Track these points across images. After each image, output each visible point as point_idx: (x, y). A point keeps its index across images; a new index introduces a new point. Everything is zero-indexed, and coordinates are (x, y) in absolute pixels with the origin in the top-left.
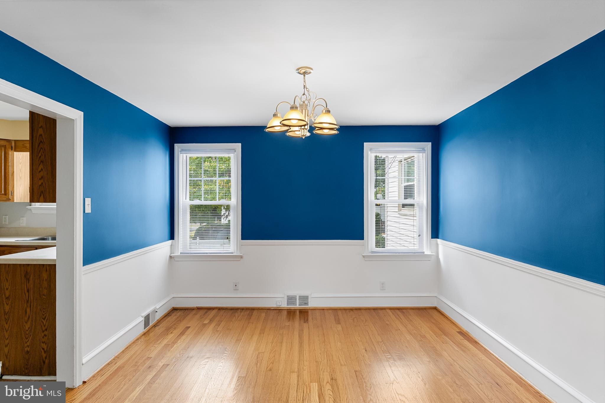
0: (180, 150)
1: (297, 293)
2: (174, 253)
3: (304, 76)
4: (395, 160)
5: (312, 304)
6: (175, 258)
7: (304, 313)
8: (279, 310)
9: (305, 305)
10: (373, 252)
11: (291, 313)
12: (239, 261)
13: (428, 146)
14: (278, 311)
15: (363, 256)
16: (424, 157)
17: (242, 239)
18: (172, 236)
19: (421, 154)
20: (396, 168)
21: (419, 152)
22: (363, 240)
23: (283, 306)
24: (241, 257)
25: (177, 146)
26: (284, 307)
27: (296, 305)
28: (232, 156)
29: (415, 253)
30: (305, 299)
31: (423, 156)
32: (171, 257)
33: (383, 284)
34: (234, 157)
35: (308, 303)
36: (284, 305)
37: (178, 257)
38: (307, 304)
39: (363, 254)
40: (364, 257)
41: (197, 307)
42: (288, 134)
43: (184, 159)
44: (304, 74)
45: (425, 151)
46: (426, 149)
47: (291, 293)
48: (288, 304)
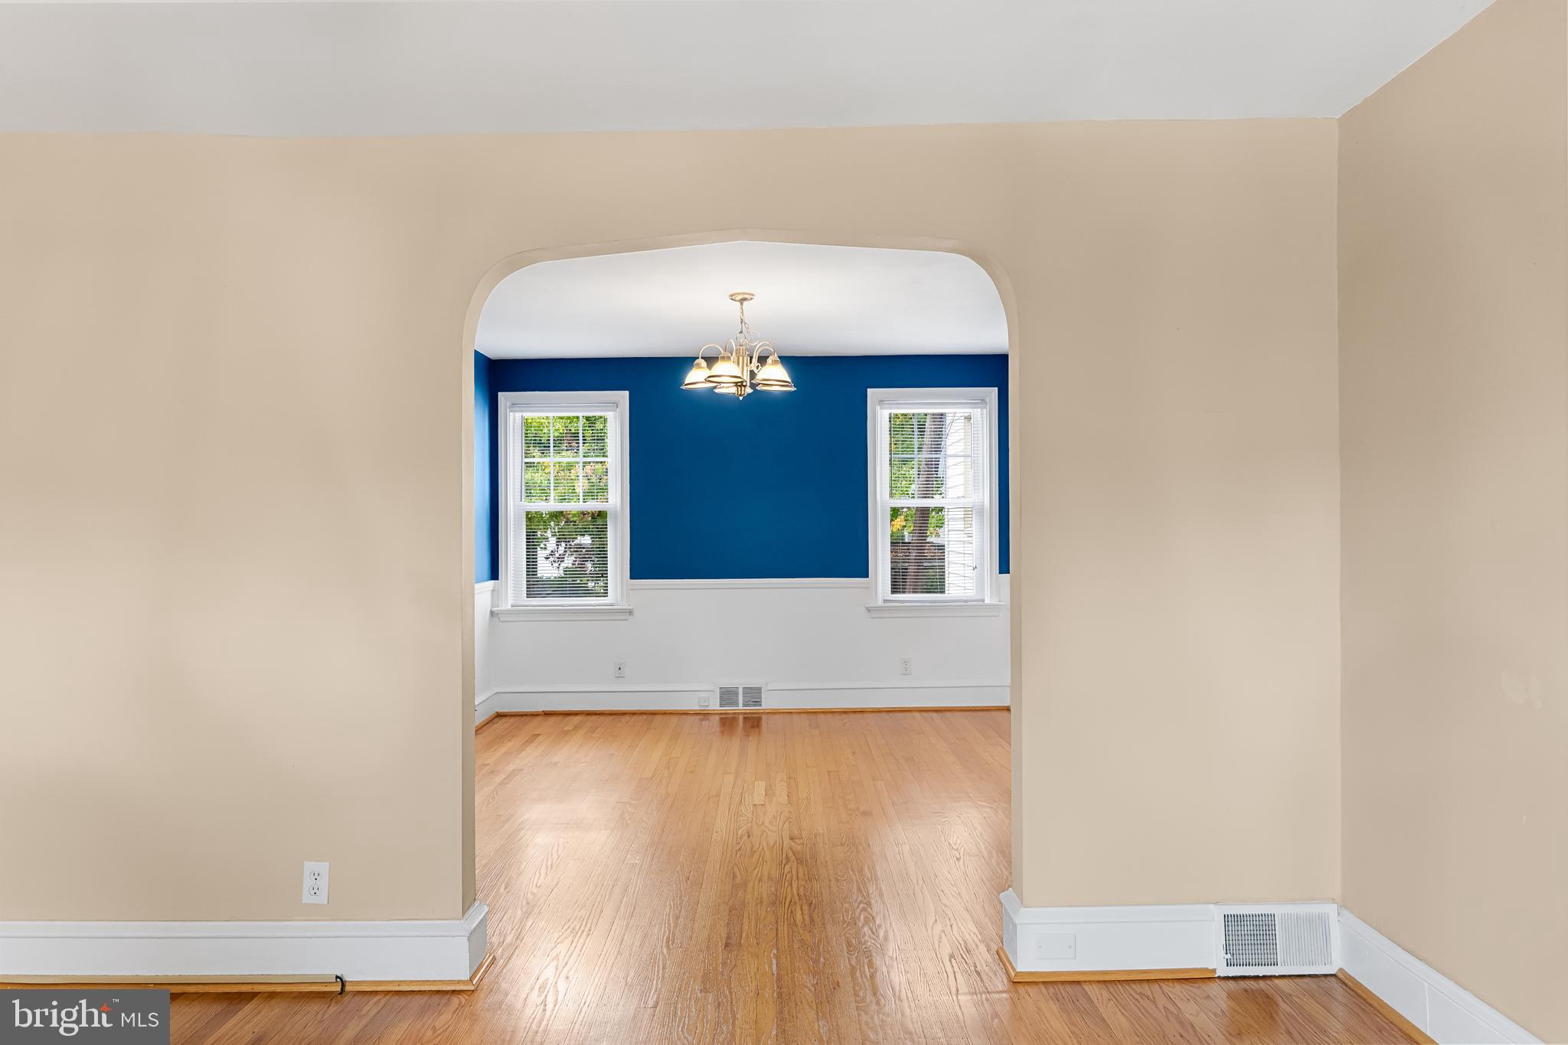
0: (509, 404)
1: (740, 681)
2: (498, 606)
3: (742, 304)
4: (956, 418)
5: (768, 703)
6: (500, 615)
7: (753, 722)
8: (704, 715)
9: (755, 706)
10: (885, 601)
11: (728, 722)
12: (626, 620)
13: (994, 391)
14: (702, 717)
15: (866, 608)
16: (985, 415)
17: (631, 578)
18: (494, 574)
19: (979, 410)
20: (961, 435)
21: (974, 405)
22: (868, 577)
23: (711, 708)
24: (631, 612)
25: (503, 397)
26: (714, 710)
27: (737, 705)
28: (610, 415)
29: (966, 601)
30: (754, 694)
31: (982, 414)
32: (492, 613)
33: (906, 662)
34: (615, 417)
35: (761, 701)
36: (714, 705)
37: (508, 612)
38: (758, 703)
39: (867, 606)
40: (869, 611)
41: (543, 711)
42: (716, 391)
43: (517, 421)
44: (742, 301)
45: (986, 404)
46: (987, 400)
47: (729, 682)
48: (721, 705)
